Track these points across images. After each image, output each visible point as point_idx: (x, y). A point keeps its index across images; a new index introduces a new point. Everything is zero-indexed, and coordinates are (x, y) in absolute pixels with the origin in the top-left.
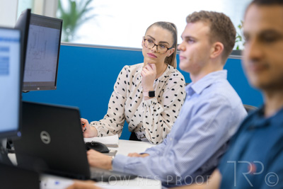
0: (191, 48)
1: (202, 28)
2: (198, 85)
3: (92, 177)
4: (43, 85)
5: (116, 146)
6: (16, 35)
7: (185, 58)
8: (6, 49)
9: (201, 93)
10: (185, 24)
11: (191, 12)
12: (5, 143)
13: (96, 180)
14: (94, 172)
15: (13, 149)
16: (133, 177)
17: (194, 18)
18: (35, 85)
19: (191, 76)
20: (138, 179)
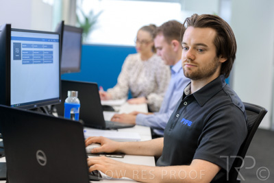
3: (107, 127)
4: (72, 70)
5: (119, 106)
6: (56, 37)
8: (51, 47)
12: (49, 106)
13: (108, 129)
15: (55, 110)
16: (132, 126)
18: (64, 71)
20: (136, 127)
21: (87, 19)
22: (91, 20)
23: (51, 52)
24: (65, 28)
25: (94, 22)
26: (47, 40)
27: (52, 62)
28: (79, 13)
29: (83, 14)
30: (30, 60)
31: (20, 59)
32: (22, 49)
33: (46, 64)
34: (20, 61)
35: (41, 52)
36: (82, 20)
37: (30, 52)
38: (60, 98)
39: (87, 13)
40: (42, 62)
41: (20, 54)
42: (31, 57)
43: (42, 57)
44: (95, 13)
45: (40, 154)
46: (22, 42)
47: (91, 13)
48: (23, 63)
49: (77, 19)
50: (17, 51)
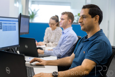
0: (63, 21)
1: (66, 16)
3: (39, 56)
4: (26, 33)
5: (45, 48)
6: (17, 20)
7: (61, 24)
8: (15, 24)
9: (66, 33)
10: (61, 15)
11: (62, 12)
12: (16, 48)
13: (40, 57)
14: (39, 55)
15: (18, 50)
16: (49, 56)
17: (63, 14)
18: (23, 33)
19: (63, 29)
20: (51, 56)
21: (33, 13)
22: (34, 13)
23: (15, 26)
24: (21, 16)
25: (36, 14)
26: (13, 21)
27: (16, 30)
28: (29, 10)
29: (31, 11)
31: (2, 29)
32: (3, 25)
33: (13, 31)
34: (2, 30)
35: (11, 26)
36: (31, 13)
37: (6, 26)
38: (19, 45)
39: (33, 10)
40: (11, 30)
41: (1, 27)
42: (6, 28)
43: (11, 28)
44: (36, 10)
45: (7, 69)
46: (2, 22)
47: (34, 10)
49: (29, 13)
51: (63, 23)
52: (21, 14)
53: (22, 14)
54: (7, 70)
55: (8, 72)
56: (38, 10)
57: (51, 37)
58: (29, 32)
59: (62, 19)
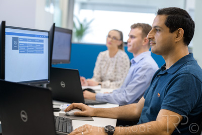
0: (133, 41)
1: (138, 31)
2: (137, 58)
3: (85, 103)
4: (63, 61)
6: (47, 34)
7: (130, 46)
8: (42, 41)
9: (138, 63)
10: (130, 29)
11: (133, 24)
16: (105, 103)
17: (134, 27)
18: (58, 61)
19: (134, 55)
21: (81, 25)
22: (84, 26)
23: (43, 45)
24: (56, 29)
25: (87, 28)
26: (39, 36)
27: (43, 53)
28: (75, 20)
29: (79, 21)
30: (25, 50)
31: (18, 49)
32: (19, 42)
33: (38, 54)
34: (18, 51)
35: (35, 45)
36: (78, 26)
37: (26, 45)
38: (49, 80)
39: (82, 21)
40: (35, 52)
41: (17, 45)
42: (26, 48)
43: (35, 49)
44: (88, 21)
45: (23, 113)
46: (19, 37)
47: (85, 20)
48: (20, 53)
49: (74, 25)
50: (15, 43)
51: (134, 45)
52: (54, 24)
53: (56, 25)
54: (23, 116)
55: (25, 119)
56: (91, 21)
57: (107, 69)
58: (70, 60)
59: (132, 37)
